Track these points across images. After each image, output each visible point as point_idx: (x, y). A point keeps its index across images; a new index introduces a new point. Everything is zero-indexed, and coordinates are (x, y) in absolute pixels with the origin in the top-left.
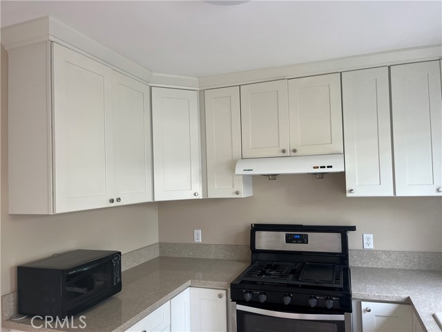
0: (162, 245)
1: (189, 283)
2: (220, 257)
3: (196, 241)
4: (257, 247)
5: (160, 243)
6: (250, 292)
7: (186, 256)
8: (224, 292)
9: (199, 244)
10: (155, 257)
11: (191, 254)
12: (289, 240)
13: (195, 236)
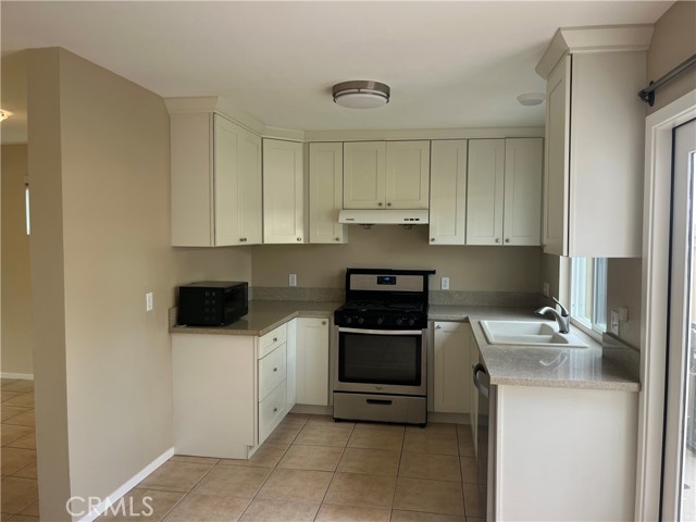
0: (255, 289)
1: (297, 313)
2: (315, 299)
3: (291, 285)
4: (351, 288)
5: (253, 287)
6: (350, 317)
7: (281, 299)
8: (327, 320)
9: (293, 288)
11: (285, 297)
12: (380, 281)
13: (290, 280)
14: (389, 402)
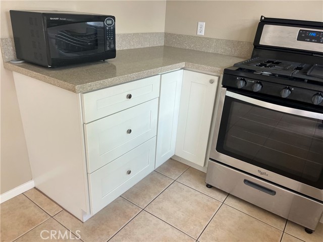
0: (167, 35)
1: (183, 64)
2: (220, 51)
3: (199, 33)
4: (261, 43)
5: (165, 33)
6: (244, 80)
7: (187, 48)
8: (216, 79)
9: (200, 38)
10: (160, 45)
11: (193, 45)
13: (199, 28)
14: (272, 192)
